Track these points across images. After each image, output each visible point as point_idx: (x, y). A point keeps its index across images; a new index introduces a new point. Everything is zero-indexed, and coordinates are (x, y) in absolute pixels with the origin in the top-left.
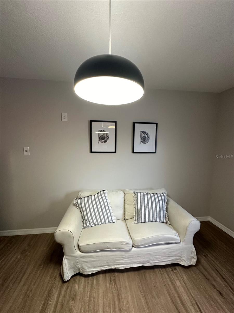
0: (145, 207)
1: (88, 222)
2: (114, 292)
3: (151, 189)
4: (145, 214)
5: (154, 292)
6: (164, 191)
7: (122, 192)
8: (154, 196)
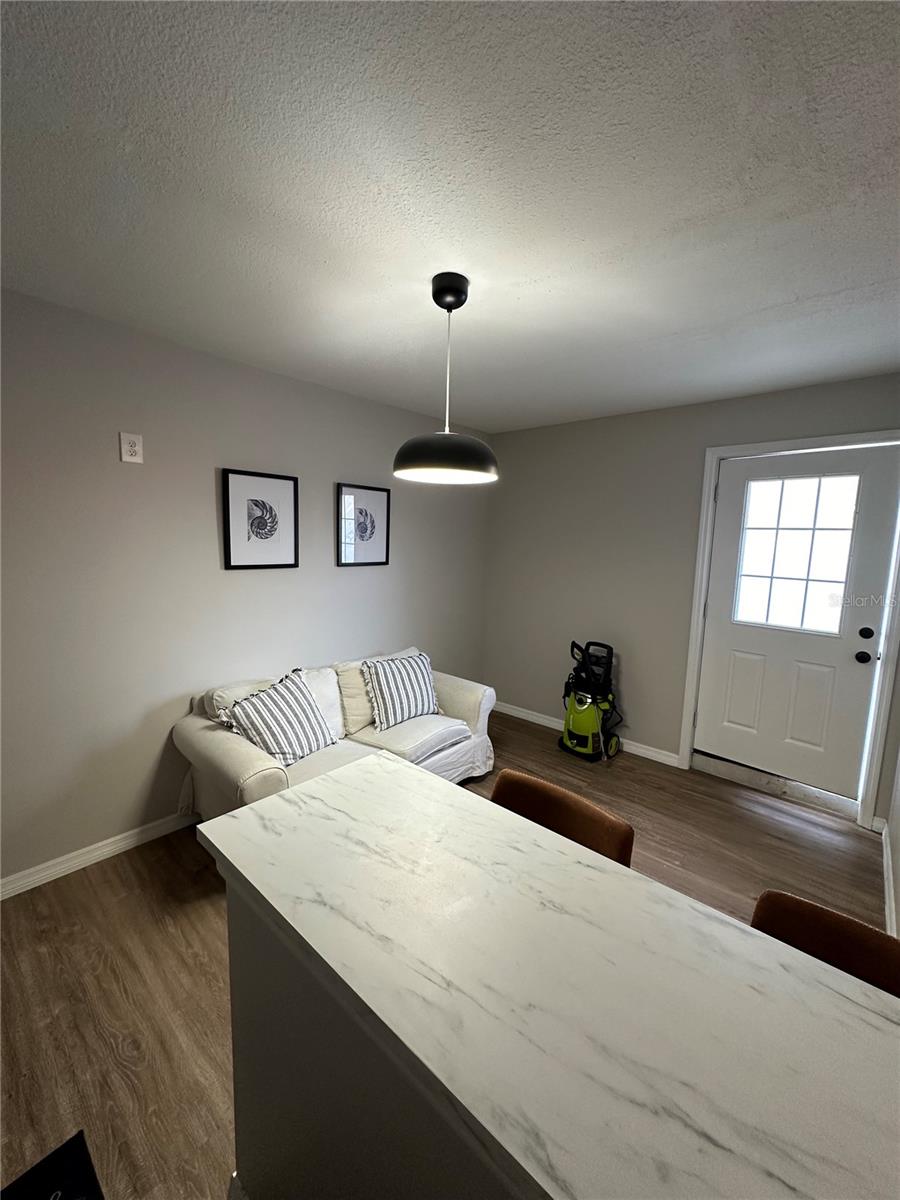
0: (397, 688)
1: (281, 756)
3: (381, 655)
4: (401, 703)
6: (414, 652)
7: (330, 669)
8: (409, 662)
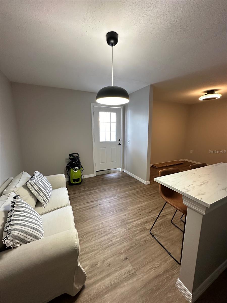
2: (86, 236)
5: (83, 217)
